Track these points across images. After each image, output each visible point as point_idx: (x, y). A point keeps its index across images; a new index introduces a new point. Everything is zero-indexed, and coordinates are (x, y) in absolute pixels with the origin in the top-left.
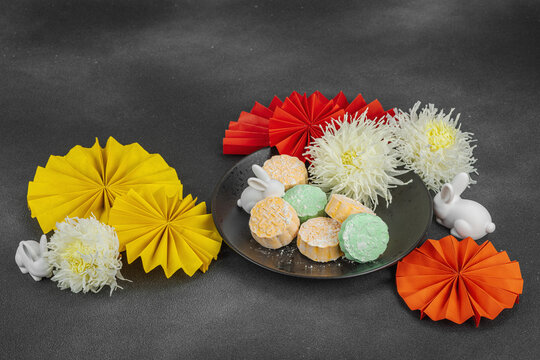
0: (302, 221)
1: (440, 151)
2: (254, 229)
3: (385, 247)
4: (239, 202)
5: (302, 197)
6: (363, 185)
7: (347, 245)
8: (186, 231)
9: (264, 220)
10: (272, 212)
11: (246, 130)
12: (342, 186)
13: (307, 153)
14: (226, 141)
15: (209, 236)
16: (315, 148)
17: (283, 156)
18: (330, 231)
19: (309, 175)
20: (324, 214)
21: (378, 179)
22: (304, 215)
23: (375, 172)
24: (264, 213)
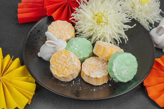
0: (82, 61)
1: (146, 5)
2: (54, 72)
3: (136, 70)
4: (39, 54)
5: (77, 46)
6: (111, 33)
7: (116, 74)
8: (13, 80)
9: (60, 65)
10: (64, 60)
11: (29, 7)
12: (99, 35)
13: (73, 18)
14: (20, 16)
15: (27, 81)
16: (77, 15)
17: (58, 21)
18: (101, 65)
19: (76, 31)
20: (93, 55)
21: (119, 28)
22: (82, 57)
23: (116, 24)
24: (59, 61)
